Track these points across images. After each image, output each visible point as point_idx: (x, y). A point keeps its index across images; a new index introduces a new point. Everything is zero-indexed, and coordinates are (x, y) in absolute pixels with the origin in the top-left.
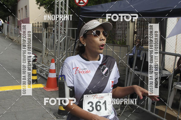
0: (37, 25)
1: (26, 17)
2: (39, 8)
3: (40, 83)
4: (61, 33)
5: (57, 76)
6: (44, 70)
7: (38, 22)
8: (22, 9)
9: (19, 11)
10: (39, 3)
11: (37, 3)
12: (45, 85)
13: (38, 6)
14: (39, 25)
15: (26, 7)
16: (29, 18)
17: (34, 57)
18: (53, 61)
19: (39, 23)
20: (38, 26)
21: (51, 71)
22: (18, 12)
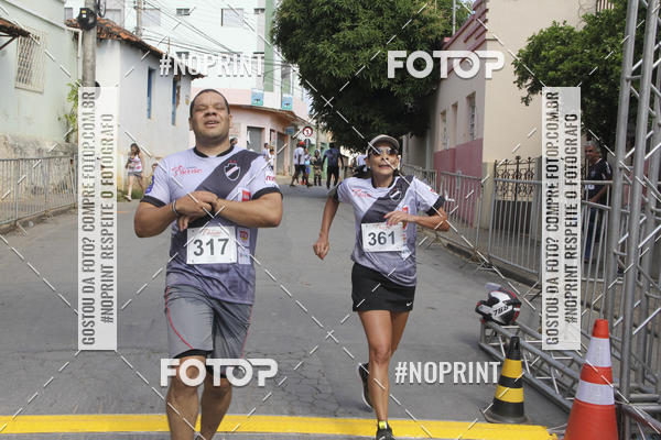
0: (512, 169)
1: (469, 139)
2: (526, 101)
3: (534, 423)
4: (644, 206)
5: (617, 397)
6: (550, 365)
7: (518, 158)
8: (455, 106)
9: (444, 113)
10: (529, 81)
11: (520, 83)
12: (558, 435)
13: (524, 92)
14: (523, 168)
15: (471, 98)
16: (481, 141)
17: (509, 303)
18: (602, 332)
19: (524, 158)
20: (517, 174)
21: (588, 374)
22: (439, 118)
